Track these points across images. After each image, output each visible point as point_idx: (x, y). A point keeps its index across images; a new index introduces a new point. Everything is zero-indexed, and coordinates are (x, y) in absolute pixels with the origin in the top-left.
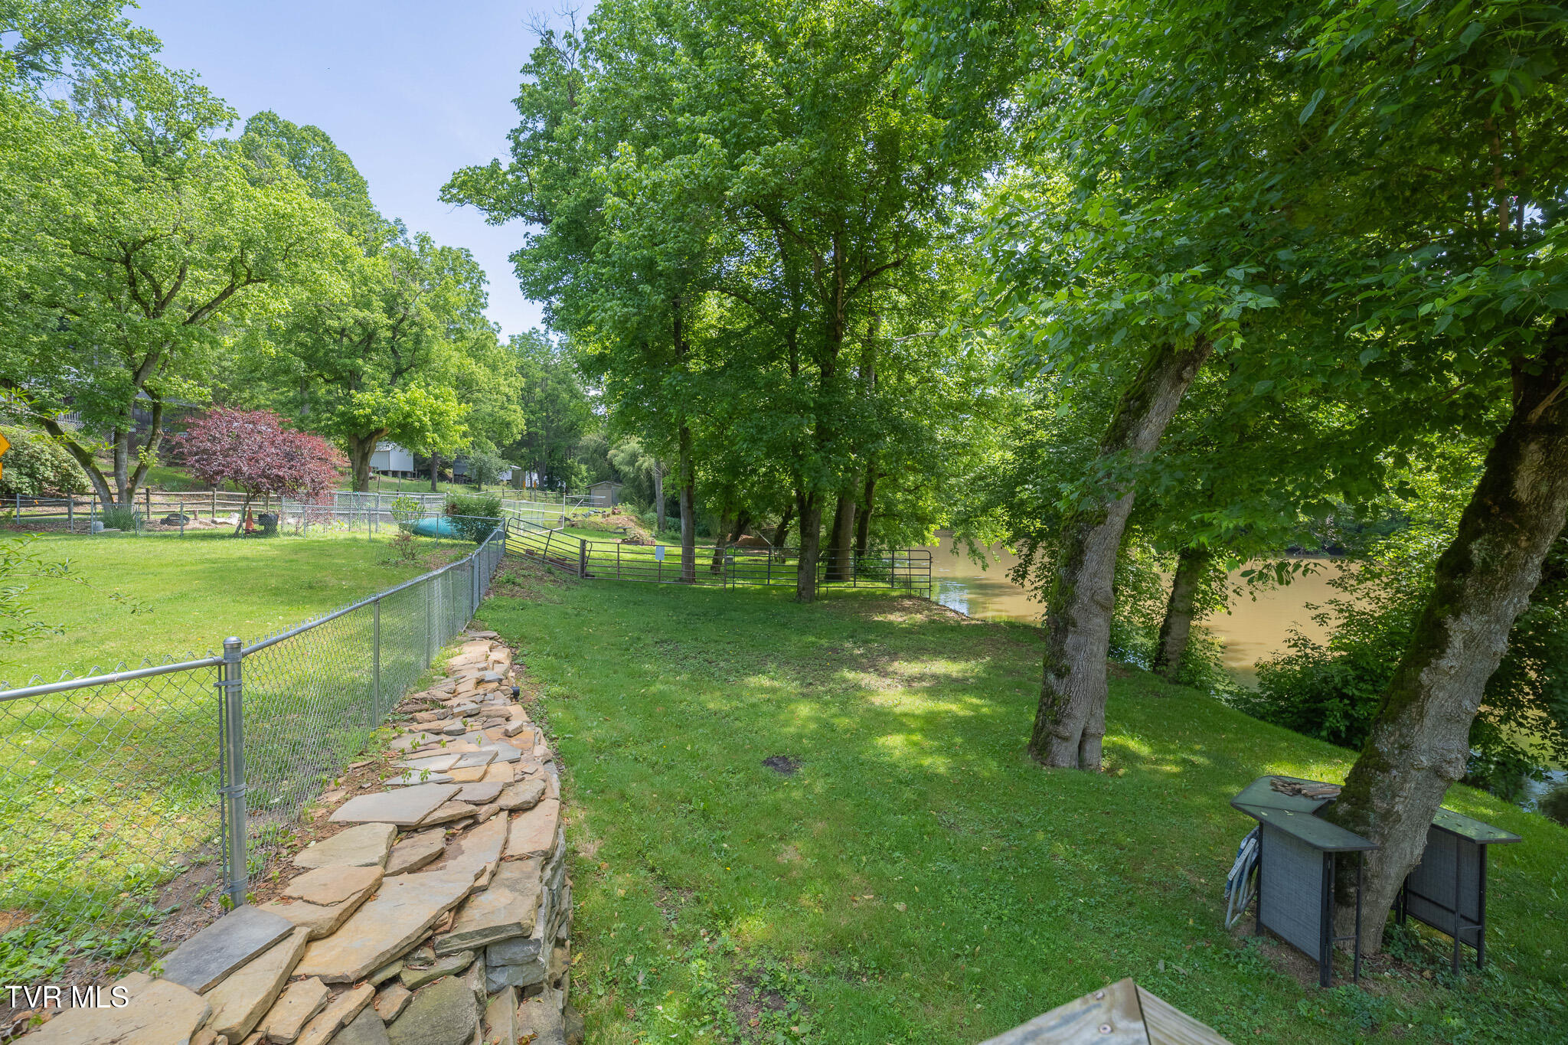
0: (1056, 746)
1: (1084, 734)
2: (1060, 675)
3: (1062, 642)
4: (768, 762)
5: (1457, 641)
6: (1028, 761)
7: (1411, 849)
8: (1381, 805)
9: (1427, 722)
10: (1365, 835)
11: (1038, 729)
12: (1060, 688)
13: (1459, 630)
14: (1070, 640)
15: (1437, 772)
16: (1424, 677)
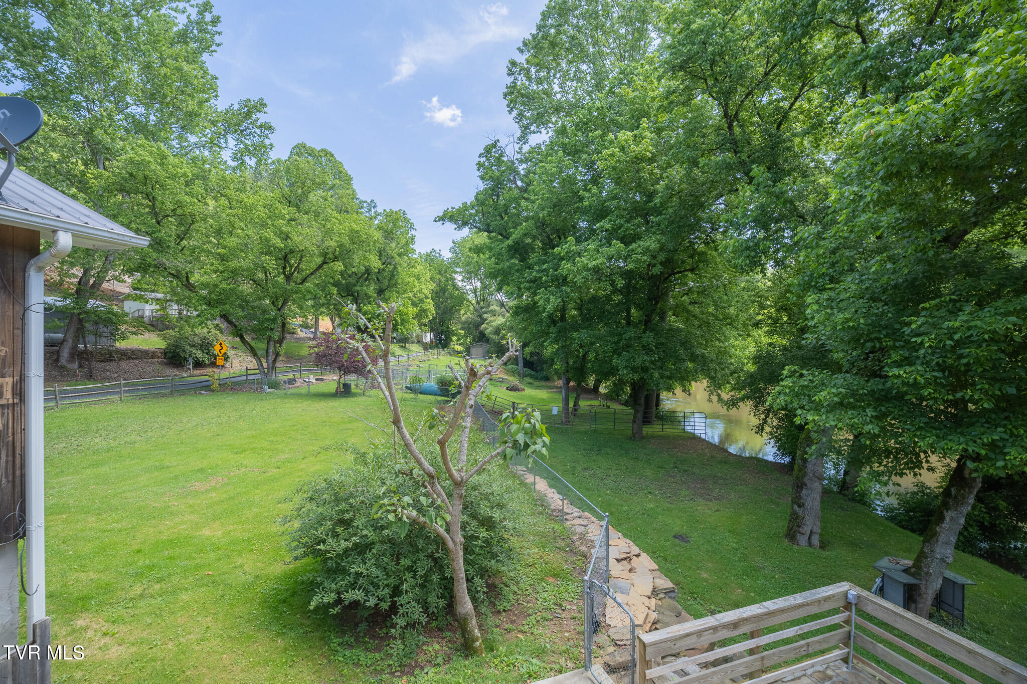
0: (798, 536)
1: (811, 532)
2: (800, 506)
3: (800, 492)
4: (675, 537)
5: (948, 519)
6: (786, 543)
7: (937, 584)
8: (925, 570)
9: (939, 544)
10: (920, 580)
11: (790, 529)
12: (800, 512)
13: (948, 515)
14: (804, 492)
15: (943, 560)
16: (938, 529)
